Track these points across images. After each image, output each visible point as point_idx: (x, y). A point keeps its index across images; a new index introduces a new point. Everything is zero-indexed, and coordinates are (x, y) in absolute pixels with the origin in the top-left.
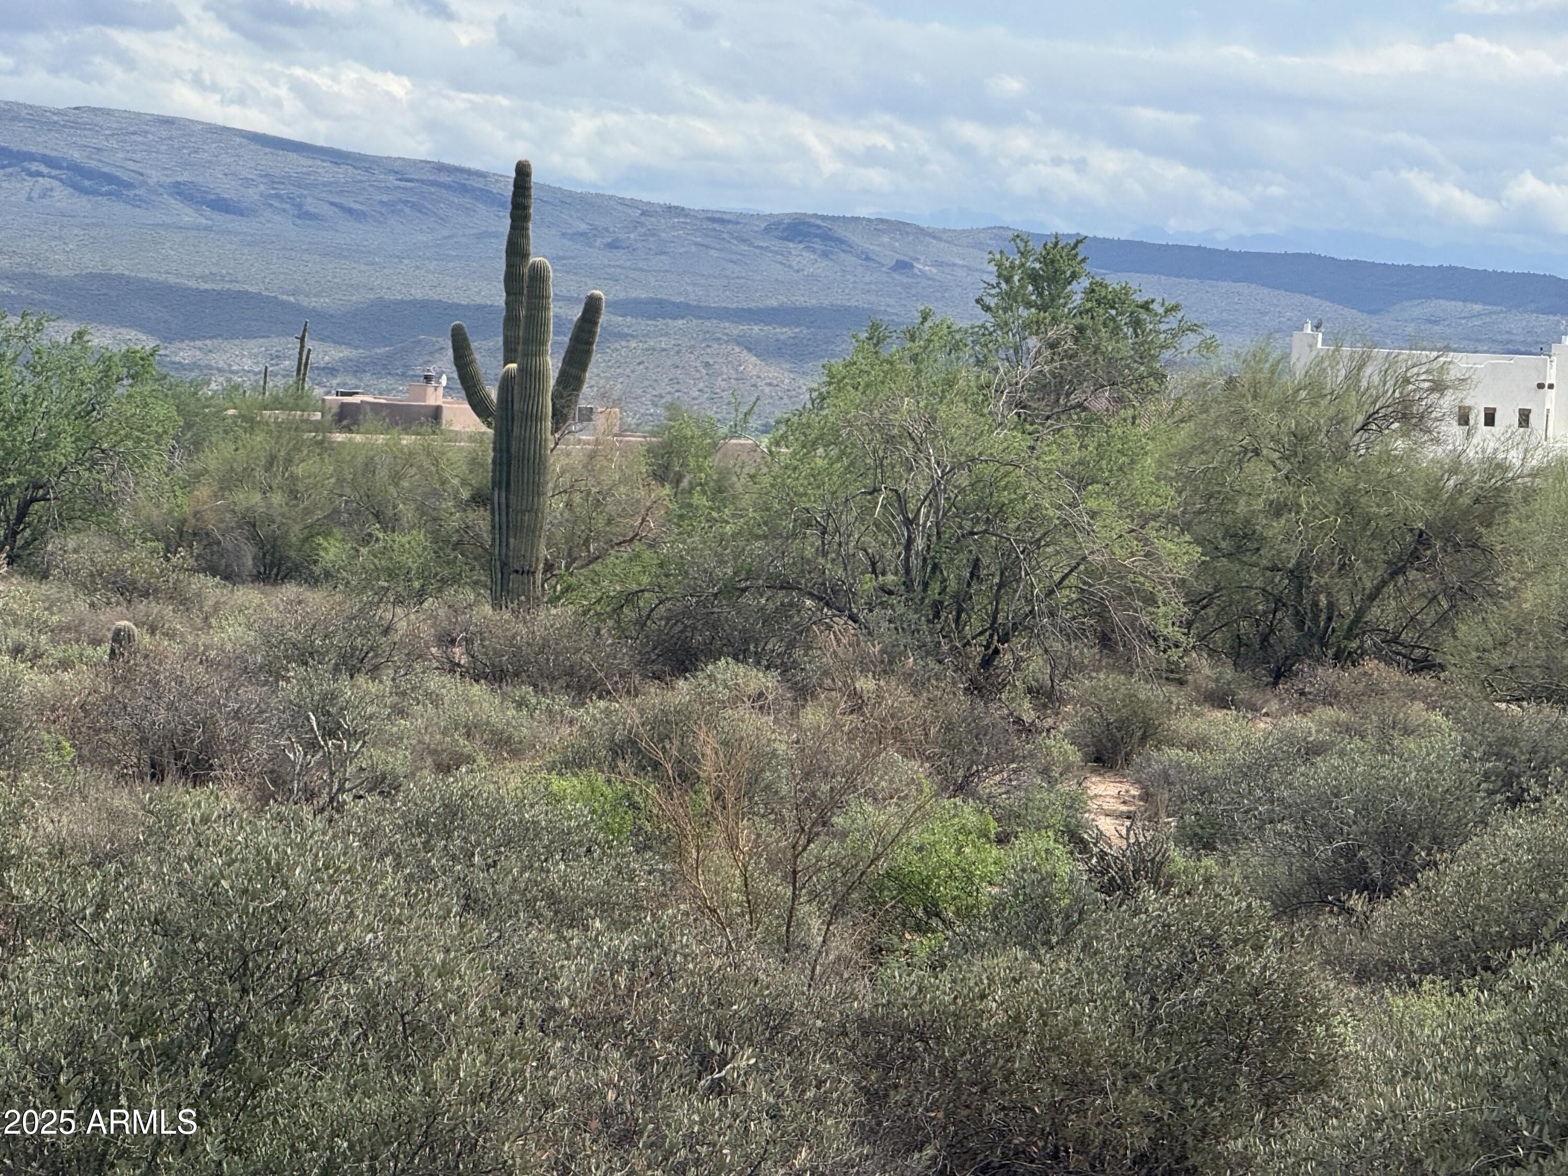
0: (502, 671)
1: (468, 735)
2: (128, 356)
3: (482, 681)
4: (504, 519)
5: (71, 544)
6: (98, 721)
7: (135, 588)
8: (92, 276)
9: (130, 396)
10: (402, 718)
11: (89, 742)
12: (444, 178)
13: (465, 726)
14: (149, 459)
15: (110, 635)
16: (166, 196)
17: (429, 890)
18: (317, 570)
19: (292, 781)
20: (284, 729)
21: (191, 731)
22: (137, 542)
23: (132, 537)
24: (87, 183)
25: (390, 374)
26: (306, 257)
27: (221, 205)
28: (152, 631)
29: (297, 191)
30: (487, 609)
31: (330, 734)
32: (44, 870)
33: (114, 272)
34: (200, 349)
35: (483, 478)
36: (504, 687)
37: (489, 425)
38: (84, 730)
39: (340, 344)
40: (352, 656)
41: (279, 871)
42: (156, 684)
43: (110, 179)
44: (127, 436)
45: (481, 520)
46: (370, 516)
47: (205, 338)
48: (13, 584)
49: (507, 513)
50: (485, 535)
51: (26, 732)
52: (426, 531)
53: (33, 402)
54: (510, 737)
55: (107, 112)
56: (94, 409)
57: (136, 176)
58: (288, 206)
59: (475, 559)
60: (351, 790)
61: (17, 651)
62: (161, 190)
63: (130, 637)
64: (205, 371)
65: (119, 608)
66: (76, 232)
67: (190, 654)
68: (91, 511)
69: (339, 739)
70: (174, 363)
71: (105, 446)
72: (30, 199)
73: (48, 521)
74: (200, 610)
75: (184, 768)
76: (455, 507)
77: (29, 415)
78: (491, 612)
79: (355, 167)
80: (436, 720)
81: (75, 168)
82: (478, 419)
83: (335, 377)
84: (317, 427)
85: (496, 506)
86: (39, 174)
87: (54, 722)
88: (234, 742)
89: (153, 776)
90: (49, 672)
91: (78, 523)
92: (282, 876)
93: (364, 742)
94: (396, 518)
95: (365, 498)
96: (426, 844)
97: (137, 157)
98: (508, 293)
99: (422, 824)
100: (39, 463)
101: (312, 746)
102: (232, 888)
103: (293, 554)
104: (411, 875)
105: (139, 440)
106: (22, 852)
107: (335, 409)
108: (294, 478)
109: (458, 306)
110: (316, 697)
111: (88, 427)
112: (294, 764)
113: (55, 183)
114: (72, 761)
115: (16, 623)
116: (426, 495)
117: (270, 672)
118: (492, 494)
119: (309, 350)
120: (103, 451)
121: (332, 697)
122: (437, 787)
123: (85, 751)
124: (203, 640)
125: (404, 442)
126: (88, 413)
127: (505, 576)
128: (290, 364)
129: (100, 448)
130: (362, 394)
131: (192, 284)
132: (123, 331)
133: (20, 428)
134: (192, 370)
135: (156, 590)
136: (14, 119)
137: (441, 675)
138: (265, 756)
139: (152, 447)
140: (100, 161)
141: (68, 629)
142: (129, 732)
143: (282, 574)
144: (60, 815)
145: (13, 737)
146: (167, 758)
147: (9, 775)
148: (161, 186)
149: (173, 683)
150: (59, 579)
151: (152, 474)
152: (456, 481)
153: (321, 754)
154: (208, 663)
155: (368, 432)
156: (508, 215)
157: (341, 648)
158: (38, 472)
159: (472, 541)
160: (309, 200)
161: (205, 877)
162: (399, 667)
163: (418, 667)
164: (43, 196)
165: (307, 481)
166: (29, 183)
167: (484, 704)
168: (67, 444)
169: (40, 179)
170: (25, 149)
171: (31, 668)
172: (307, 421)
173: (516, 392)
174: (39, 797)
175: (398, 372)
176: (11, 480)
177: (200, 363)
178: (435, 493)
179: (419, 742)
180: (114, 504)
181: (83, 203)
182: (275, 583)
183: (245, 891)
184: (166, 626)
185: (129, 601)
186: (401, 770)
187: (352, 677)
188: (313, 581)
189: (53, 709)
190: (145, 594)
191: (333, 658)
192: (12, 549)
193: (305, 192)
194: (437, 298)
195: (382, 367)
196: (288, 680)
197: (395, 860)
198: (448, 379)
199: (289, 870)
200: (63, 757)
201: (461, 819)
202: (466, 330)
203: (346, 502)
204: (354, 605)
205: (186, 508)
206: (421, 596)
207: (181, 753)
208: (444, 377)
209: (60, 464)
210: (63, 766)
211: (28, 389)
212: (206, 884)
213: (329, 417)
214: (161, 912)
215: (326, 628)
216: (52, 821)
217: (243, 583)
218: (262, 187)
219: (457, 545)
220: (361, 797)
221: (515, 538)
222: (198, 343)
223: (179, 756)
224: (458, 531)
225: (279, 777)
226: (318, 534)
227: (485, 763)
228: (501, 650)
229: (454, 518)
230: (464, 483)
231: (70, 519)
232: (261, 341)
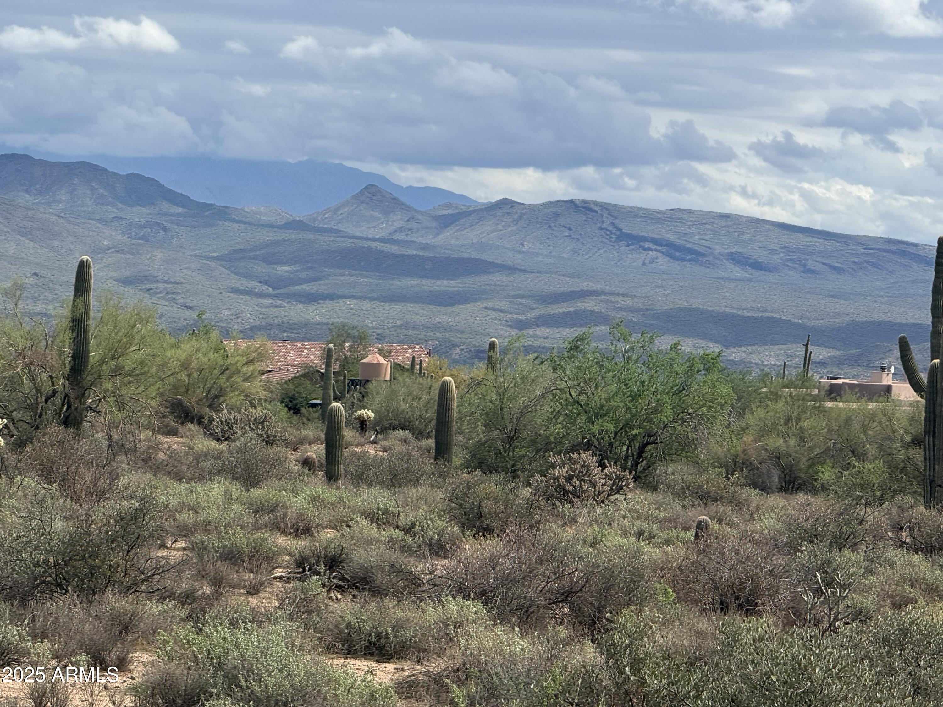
0: (932, 546)
1: (912, 586)
2: (704, 358)
3: (920, 553)
4: (932, 453)
5: (670, 470)
6: (689, 577)
7: (709, 496)
8: (681, 309)
9: (705, 382)
10: (872, 575)
11: (683, 589)
12: (892, 247)
13: (910, 580)
14: (717, 419)
15: (695, 524)
16: (724, 261)
17: (891, 681)
18: (818, 484)
19: (806, 614)
20: (800, 581)
21: (744, 583)
22: (710, 468)
23: (706, 465)
24: (678, 254)
25: (859, 366)
26: (808, 296)
27: (757, 266)
28: (720, 522)
29: (803, 257)
30: (922, 509)
31: (829, 584)
32: (659, 667)
33: (694, 307)
34: (745, 352)
35: (920, 428)
36: (933, 556)
37: (922, 397)
38: (680, 582)
39: (829, 348)
40: (840, 537)
41: (806, 670)
42: (723, 554)
43: (691, 251)
44: (704, 405)
45: (918, 454)
46: (850, 453)
47: (748, 345)
48: (637, 494)
49: (934, 451)
50: (920, 464)
51: (646, 583)
52: (884, 462)
53: (648, 385)
54: (937, 587)
55: (690, 211)
56: (684, 389)
57: (707, 249)
58: (797, 266)
59: (914, 478)
60: (842, 619)
61: (640, 534)
62: (721, 257)
63: (707, 526)
64: (748, 365)
65: (699, 508)
66: (671, 283)
67: (743, 536)
68: (682, 450)
69: (834, 588)
70: (730, 360)
71: (690, 411)
72: (644, 264)
73: (657, 456)
74: (748, 509)
75: (740, 605)
76: (901, 446)
77: (645, 393)
78: (924, 511)
79: (838, 242)
80: (892, 577)
81: (670, 245)
82: (915, 394)
83: (826, 368)
84: (815, 398)
85: (927, 446)
86: (650, 249)
87: (663, 577)
88: (770, 589)
89: (722, 609)
90: (659, 546)
91: (675, 457)
92: (808, 674)
93: (850, 590)
94: (865, 454)
95: (846, 441)
96: (888, 653)
97: (707, 237)
98: (934, 316)
99: (886, 640)
100: (650, 421)
101: (818, 592)
102: (778, 681)
103: (802, 475)
104: (880, 672)
105: (710, 407)
106: (646, 656)
107: (827, 387)
108: (802, 430)
109: (900, 324)
110: (819, 562)
111: (680, 400)
112: (807, 603)
113: (659, 254)
114: (674, 600)
115: (639, 518)
116: (883, 439)
117: (790, 547)
118: (925, 438)
119: (811, 352)
120: (689, 414)
121: (829, 562)
122: (895, 618)
123: (681, 595)
124: (750, 527)
125: (869, 407)
126: (680, 392)
127: (933, 489)
128: (799, 360)
129: (687, 412)
130: (843, 378)
131: (740, 313)
132: (700, 341)
133: (640, 401)
134: (740, 365)
135: (721, 498)
136: (636, 216)
137: (894, 549)
138: (789, 598)
139: (718, 412)
140: (686, 241)
141: (670, 521)
142: (707, 583)
143: (796, 487)
144: (667, 633)
145: (639, 586)
146: (730, 598)
147: (636, 609)
148: (722, 255)
149: (733, 554)
150: (664, 490)
151: (718, 429)
152: (901, 431)
153: (823, 597)
154: (753, 541)
155: (847, 401)
156: (933, 270)
157: (833, 533)
158: (651, 427)
159: (912, 467)
160: (810, 261)
161: (761, 674)
162: (869, 544)
163: (881, 545)
164: (652, 261)
165: (810, 431)
166: (643, 255)
167: (921, 567)
168: (668, 411)
169: (650, 252)
170: (642, 234)
171: (649, 544)
172: (810, 395)
173: (938, 377)
174: (655, 623)
175: (865, 364)
176: (634, 432)
177: (745, 360)
178: (889, 438)
179: (882, 590)
180: (696, 445)
181: (675, 266)
182: (791, 493)
183: (786, 683)
184: (728, 519)
185: (706, 504)
186: (871, 607)
187: (840, 550)
188: (814, 491)
189: (662, 569)
190: (715, 500)
191: (828, 539)
192: (636, 473)
193: (808, 257)
194: (887, 320)
195: (854, 361)
196: (802, 552)
197: (870, 662)
198: (895, 368)
199: (812, 670)
200: (668, 598)
201: (910, 638)
202: (908, 339)
203: (834, 443)
204: (840, 506)
205: (738, 448)
206: (881, 501)
207: (738, 596)
208: (893, 367)
209: (664, 422)
210: (669, 604)
211: (645, 377)
212: (762, 678)
213: (823, 393)
214: (735, 695)
215: (824, 521)
216: (662, 637)
217: (772, 492)
218: (782, 255)
219: (903, 469)
220: (848, 624)
221: (938, 465)
222: (744, 349)
223: (737, 598)
224: (903, 461)
225: (797, 611)
226: (818, 463)
227: (924, 603)
228: (931, 534)
229: (901, 453)
230: (906, 432)
231: (670, 455)
232: (781, 346)
